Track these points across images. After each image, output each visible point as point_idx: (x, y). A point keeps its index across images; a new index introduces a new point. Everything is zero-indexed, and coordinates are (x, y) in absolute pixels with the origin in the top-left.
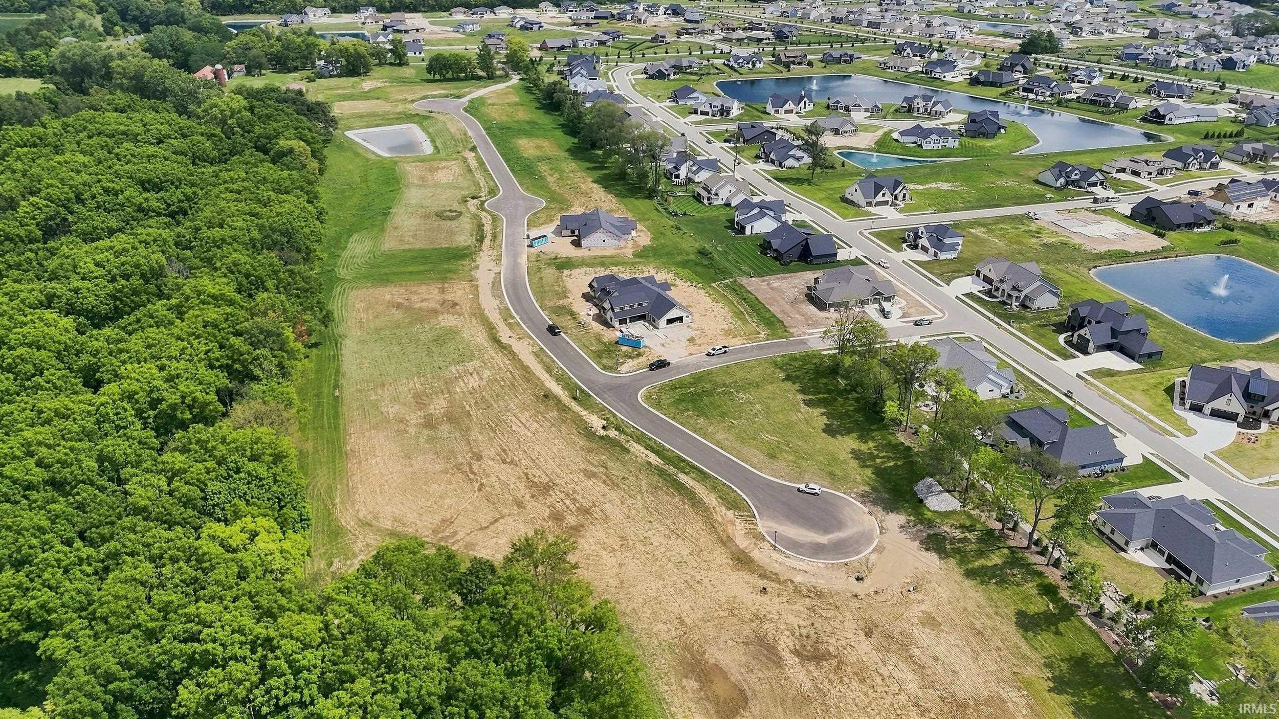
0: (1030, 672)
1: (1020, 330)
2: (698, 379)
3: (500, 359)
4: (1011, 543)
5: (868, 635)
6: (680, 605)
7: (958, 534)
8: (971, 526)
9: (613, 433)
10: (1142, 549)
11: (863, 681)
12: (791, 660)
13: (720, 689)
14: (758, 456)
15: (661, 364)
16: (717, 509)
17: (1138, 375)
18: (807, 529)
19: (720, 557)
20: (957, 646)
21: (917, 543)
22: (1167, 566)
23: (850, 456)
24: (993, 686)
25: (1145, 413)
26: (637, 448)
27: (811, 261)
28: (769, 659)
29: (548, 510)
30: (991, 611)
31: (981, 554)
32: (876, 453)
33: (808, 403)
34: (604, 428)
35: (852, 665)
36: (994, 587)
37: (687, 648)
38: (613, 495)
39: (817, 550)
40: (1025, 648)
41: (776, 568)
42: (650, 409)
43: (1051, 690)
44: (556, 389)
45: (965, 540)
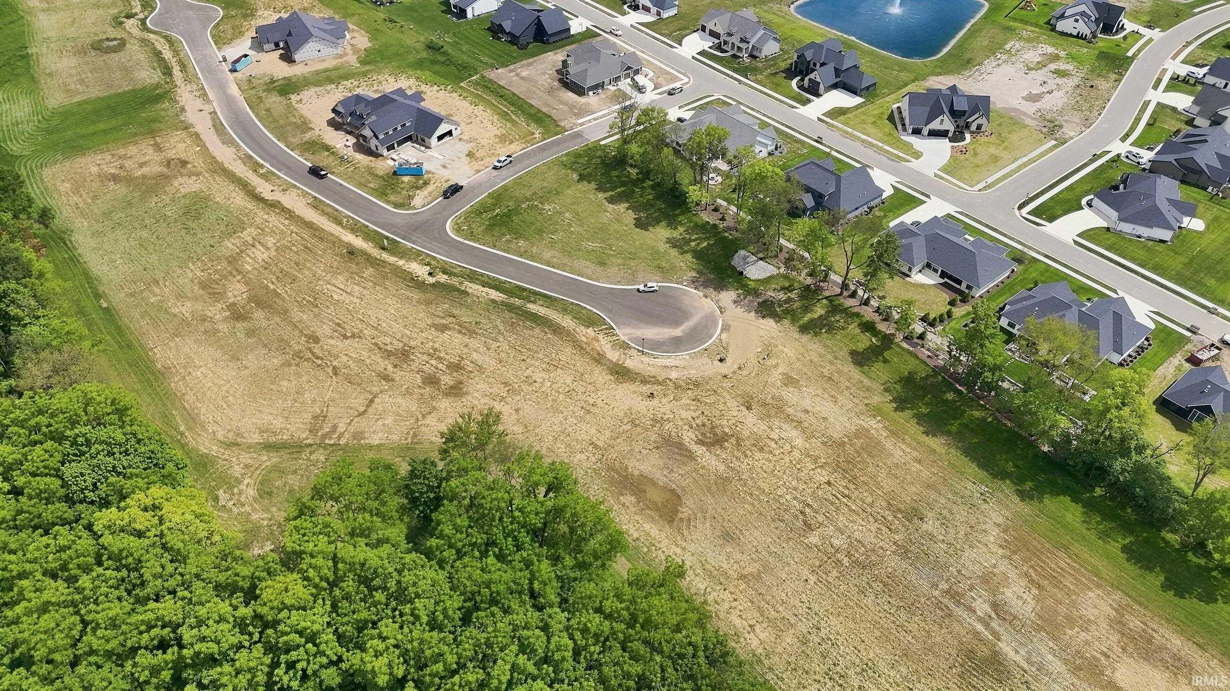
0: (876, 399)
1: (756, 81)
2: (498, 197)
3: (275, 220)
4: (827, 294)
5: (749, 408)
6: (586, 431)
7: (782, 296)
8: (790, 286)
9: (442, 278)
10: (920, 271)
11: (761, 450)
12: (699, 450)
13: (653, 494)
14: (590, 267)
15: (455, 189)
16: (577, 330)
17: (863, 109)
18: (661, 327)
19: (601, 376)
20: (818, 395)
21: (753, 314)
22: (942, 281)
23: (668, 245)
24: (855, 420)
25: (880, 144)
26: (474, 288)
27: (548, 40)
28: (681, 455)
29: (418, 376)
30: (829, 357)
31: (806, 309)
32: (688, 237)
33: (611, 200)
34: (430, 274)
35: (748, 438)
36: (826, 335)
37: (611, 468)
38: (474, 343)
39: (677, 344)
40: (866, 381)
41: (652, 371)
42: (466, 242)
43: (896, 409)
44: (359, 242)
45: (789, 300)
